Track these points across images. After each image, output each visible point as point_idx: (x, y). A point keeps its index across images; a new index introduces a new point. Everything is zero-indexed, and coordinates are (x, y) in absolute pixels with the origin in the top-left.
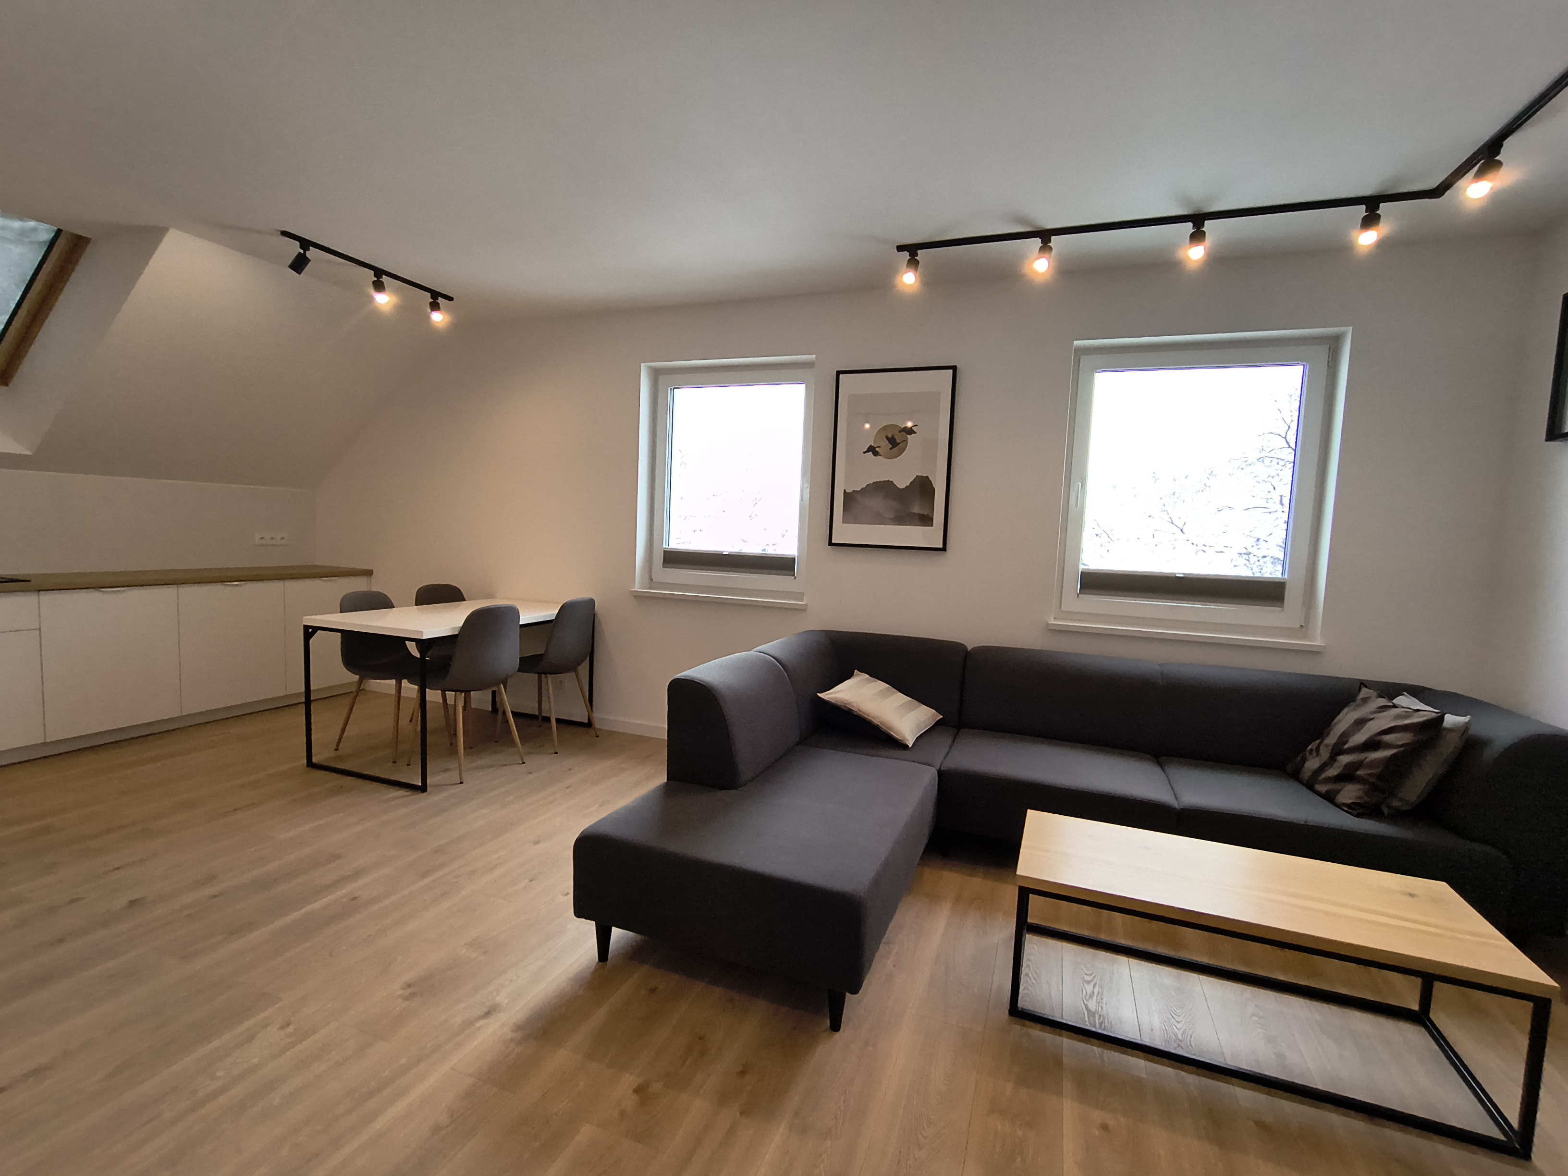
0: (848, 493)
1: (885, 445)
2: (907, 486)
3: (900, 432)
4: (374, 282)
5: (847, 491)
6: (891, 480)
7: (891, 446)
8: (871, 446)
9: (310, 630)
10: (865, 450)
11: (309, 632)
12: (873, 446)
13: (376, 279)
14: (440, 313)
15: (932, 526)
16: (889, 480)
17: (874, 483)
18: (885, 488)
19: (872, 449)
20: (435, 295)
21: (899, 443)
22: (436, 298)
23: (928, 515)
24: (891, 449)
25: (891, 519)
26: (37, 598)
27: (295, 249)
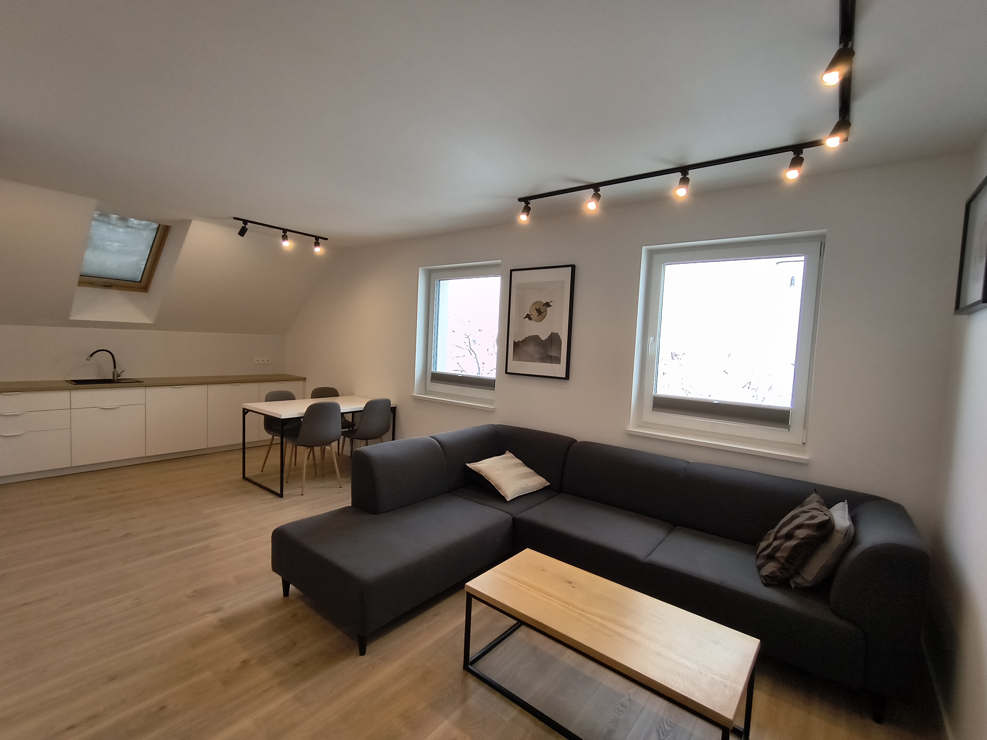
0: (516, 342)
1: (535, 314)
2: (546, 339)
3: (543, 305)
4: (282, 236)
5: (515, 341)
6: (538, 335)
7: (538, 314)
8: (528, 314)
9: (246, 411)
10: (525, 317)
11: (245, 412)
12: (529, 315)
13: (283, 234)
14: (319, 248)
15: (560, 364)
16: (537, 335)
17: (529, 336)
18: (535, 339)
19: (528, 316)
20: (317, 238)
21: (542, 313)
22: (318, 240)
23: (558, 357)
24: (538, 316)
25: (538, 359)
26: (144, 389)
27: (241, 224)
